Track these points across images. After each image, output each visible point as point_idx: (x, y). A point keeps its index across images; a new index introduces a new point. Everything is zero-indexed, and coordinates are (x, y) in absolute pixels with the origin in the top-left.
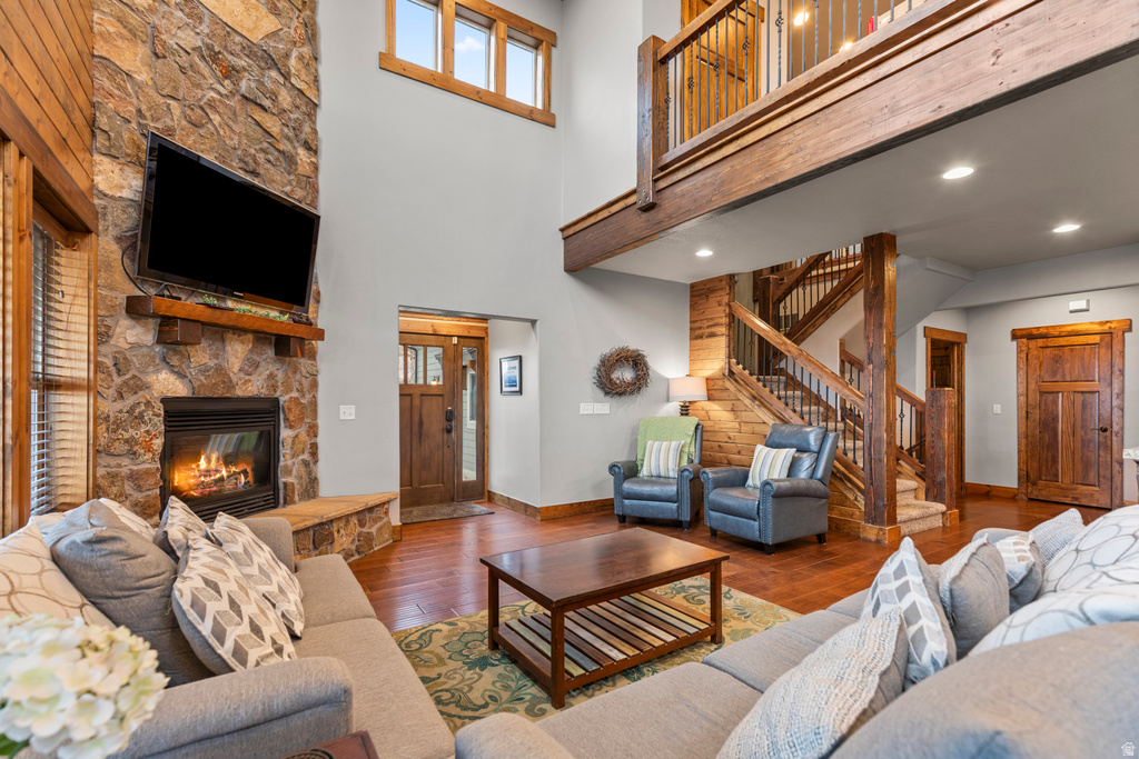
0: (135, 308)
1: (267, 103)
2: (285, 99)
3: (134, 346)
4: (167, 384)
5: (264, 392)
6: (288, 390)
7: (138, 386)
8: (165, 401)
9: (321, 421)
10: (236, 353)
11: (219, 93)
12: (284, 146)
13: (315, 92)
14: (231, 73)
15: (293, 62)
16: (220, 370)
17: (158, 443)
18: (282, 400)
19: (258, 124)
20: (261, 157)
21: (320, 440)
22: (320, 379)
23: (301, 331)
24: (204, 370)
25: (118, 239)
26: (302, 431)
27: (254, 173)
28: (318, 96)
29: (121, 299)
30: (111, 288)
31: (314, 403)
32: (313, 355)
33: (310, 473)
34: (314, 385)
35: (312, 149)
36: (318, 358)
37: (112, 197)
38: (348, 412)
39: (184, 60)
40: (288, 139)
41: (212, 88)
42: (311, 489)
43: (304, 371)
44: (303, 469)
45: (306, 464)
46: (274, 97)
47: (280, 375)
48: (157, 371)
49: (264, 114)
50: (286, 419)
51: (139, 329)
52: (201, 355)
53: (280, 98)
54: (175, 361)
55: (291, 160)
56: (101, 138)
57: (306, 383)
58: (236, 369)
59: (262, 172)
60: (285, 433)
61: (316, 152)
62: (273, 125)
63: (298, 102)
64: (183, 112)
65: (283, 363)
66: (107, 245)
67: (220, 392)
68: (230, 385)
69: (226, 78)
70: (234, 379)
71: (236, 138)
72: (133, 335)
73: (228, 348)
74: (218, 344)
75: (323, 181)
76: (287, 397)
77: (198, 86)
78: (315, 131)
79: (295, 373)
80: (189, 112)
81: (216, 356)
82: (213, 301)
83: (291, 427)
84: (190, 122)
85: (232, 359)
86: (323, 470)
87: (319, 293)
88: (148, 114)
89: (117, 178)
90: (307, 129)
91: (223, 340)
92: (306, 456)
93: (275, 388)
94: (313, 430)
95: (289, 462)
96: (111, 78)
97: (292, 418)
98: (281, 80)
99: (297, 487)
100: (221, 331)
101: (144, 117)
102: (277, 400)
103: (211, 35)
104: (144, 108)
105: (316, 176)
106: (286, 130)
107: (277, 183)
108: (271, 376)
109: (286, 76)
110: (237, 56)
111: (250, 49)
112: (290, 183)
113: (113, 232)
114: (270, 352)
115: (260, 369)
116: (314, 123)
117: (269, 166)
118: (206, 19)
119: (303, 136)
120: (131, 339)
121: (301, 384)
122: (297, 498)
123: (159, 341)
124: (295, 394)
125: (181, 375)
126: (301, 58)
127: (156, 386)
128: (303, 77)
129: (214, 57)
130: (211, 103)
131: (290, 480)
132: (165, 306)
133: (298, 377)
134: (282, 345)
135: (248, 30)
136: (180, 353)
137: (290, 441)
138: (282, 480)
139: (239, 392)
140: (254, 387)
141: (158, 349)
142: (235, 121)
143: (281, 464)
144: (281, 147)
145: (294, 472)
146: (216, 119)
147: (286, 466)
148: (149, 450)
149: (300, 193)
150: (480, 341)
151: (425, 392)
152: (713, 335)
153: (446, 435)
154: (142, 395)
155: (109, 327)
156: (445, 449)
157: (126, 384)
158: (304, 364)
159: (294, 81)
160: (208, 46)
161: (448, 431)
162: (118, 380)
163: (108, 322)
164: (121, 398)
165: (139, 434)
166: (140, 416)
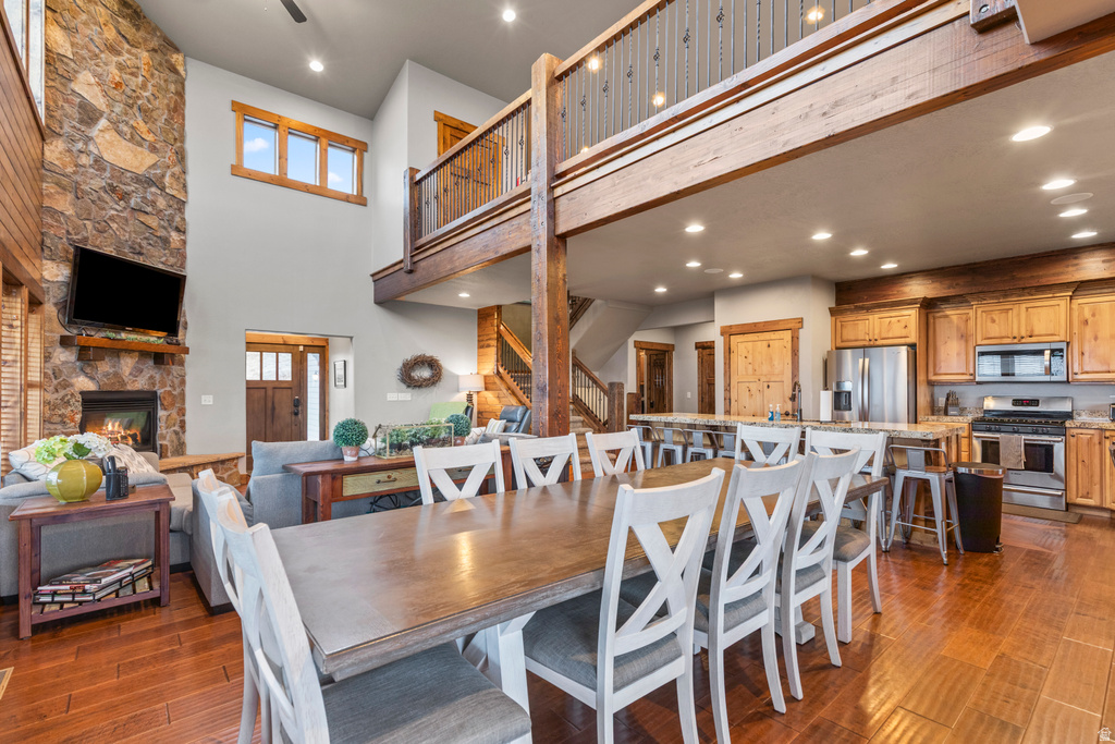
0: (65, 342)
1: (149, 209)
2: (161, 203)
3: (64, 363)
4: (84, 383)
5: (146, 388)
6: (164, 385)
7: (66, 385)
8: (82, 393)
9: (188, 406)
10: (127, 364)
11: (117, 210)
12: (162, 233)
13: (183, 195)
14: (124, 196)
15: (167, 180)
16: (116, 374)
17: (78, 417)
18: (159, 392)
19: (142, 223)
20: (144, 243)
21: (188, 418)
22: (187, 378)
23: (172, 349)
24: (106, 375)
25: (56, 304)
26: (174, 412)
27: (140, 254)
28: (186, 197)
29: (57, 337)
30: (52, 332)
31: (182, 395)
32: (182, 363)
33: (179, 439)
34: (183, 382)
35: (181, 231)
36: (186, 364)
37: (53, 282)
38: (207, 400)
39: (94, 196)
40: (164, 228)
41: (113, 208)
42: (180, 448)
43: (175, 374)
44: (174, 436)
45: (176, 433)
46: (153, 203)
47: (158, 377)
48: (77, 376)
49: (146, 216)
50: (162, 404)
51: (67, 353)
52: (105, 367)
53: (158, 204)
54: (88, 370)
55: (166, 241)
56: (46, 251)
57: (177, 381)
58: (127, 374)
59: (145, 251)
60: (161, 413)
61: (184, 232)
62: (153, 222)
63: (171, 202)
64: (94, 226)
65: (160, 369)
66: (50, 308)
67: (116, 388)
68: (123, 383)
69: (121, 200)
70: (126, 380)
71: (127, 234)
72: (64, 356)
73: (122, 361)
74: (116, 359)
75: (189, 250)
76: (162, 391)
77: (104, 209)
78: (184, 219)
79: (168, 375)
80: (97, 225)
81: (114, 366)
82: (112, 335)
83: (165, 409)
84: (99, 231)
85: (125, 368)
86: (190, 437)
87: (186, 323)
88: (73, 232)
89: (55, 271)
90: (177, 219)
91: (119, 357)
92: (177, 428)
93: (154, 385)
94: (182, 412)
95: (164, 432)
96: (52, 217)
97: (166, 403)
98: (159, 192)
99: (170, 447)
100: (117, 351)
101: (70, 234)
102: (156, 392)
103: (112, 177)
104: (70, 229)
105: (185, 248)
106: (162, 222)
107: (157, 260)
108: (151, 377)
109: (163, 189)
110: (129, 185)
111: (137, 179)
112: (165, 255)
113: (53, 300)
114: (151, 363)
115: (144, 373)
116: (183, 214)
117: (149, 247)
118: (108, 169)
119: (175, 224)
120: (63, 359)
121: (173, 382)
122: (169, 454)
123: (79, 359)
124: (168, 389)
125: (92, 378)
126: (173, 175)
127: (77, 385)
128: (174, 187)
129: (113, 189)
130: (112, 218)
131: (164, 443)
132: (83, 340)
133: (170, 377)
134: (159, 358)
135: (136, 168)
136: (89, 365)
137: (164, 418)
138: (159, 442)
139: (129, 388)
140: (140, 384)
141: (78, 363)
142: (127, 225)
143: (159, 432)
144: (159, 234)
145: (168, 438)
146: (114, 226)
147: (162, 434)
148: (73, 420)
149: (172, 260)
150: (322, 349)
151: (277, 386)
152: (488, 346)
153: (293, 417)
154: (69, 390)
155: (50, 353)
156: (294, 427)
157: (59, 383)
158: (175, 369)
159: (167, 191)
160: (109, 185)
161: (296, 414)
162: (55, 382)
163: (50, 350)
164: (57, 391)
165: (67, 411)
166: (68, 402)
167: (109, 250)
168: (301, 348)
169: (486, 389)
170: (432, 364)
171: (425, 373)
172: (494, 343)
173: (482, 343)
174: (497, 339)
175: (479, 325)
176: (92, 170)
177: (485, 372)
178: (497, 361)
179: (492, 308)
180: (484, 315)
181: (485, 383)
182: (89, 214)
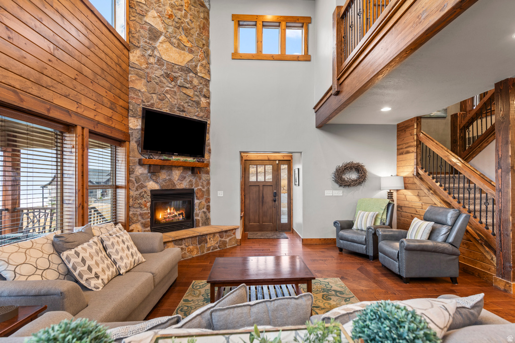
0: (141, 163)
1: (188, 86)
2: (196, 82)
3: (141, 174)
4: (152, 185)
5: (188, 187)
6: (197, 186)
7: (142, 186)
8: (152, 191)
9: (212, 197)
10: (176, 174)
11: (170, 87)
12: (196, 99)
13: (208, 76)
14: (174, 79)
15: (198, 68)
16: (170, 180)
17: (149, 204)
18: (195, 189)
19: (185, 94)
20: (186, 105)
21: (211, 204)
22: (211, 181)
23: (199, 165)
24: (165, 180)
25: (136, 142)
26: (203, 201)
27: (183, 111)
28: (210, 77)
29: (137, 160)
30: (134, 157)
31: (208, 191)
32: (208, 173)
33: (206, 216)
34: (209, 184)
35: (207, 97)
36: (210, 173)
37: (134, 129)
38: (221, 194)
39: (157, 80)
40: (197, 96)
41: (168, 85)
42: (207, 222)
43: (204, 179)
44: (203, 215)
45: (204, 213)
46: (191, 82)
47: (194, 181)
48: (149, 181)
49: (187, 90)
50: (196, 196)
51: (143, 169)
52: (163, 175)
53: (194, 82)
54: (154, 178)
55: (198, 103)
56: (131, 113)
57: (205, 183)
58: (177, 179)
59: (186, 110)
60: (196, 201)
61: (209, 98)
62: (190, 92)
63: (201, 81)
64: (157, 97)
65: (195, 176)
66: (133, 144)
67: (170, 187)
68: (174, 185)
69: (172, 81)
70: (176, 183)
71: (176, 101)
72: (140, 171)
73: (173, 173)
74: (170, 171)
75: (212, 108)
76: (196, 188)
77: (163, 87)
78: (208, 90)
79: (200, 179)
80: (159, 96)
81: (169, 175)
82: (167, 158)
83: (198, 199)
84: (160, 100)
85: (175, 176)
86: (213, 215)
87: (210, 150)
88: (145, 101)
89: (136, 123)
90: (205, 90)
91: (172, 170)
92: (205, 210)
93: (192, 185)
94: (208, 200)
95: (198, 212)
96: (134, 93)
97: (198, 196)
98: (194, 75)
99: (201, 221)
100: (171, 167)
101: (144, 102)
102: (193, 189)
103: (167, 69)
104: (144, 99)
105: (209, 107)
106: (196, 93)
107: (193, 114)
108: (190, 181)
109: (196, 74)
110: (177, 72)
111: (182, 69)
112: (198, 111)
113: (135, 140)
114: (190, 173)
115: (186, 179)
116: (208, 87)
117: (189, 107)
118: (165, 64)
119: (203, 93)
120: (140, 172)
121: (203, 183)
122: (200, 225)
123: (149, 172)
124: (200, 187)
125: (157, 183)
126: (202, 65)
127: (149, 186)
128: (203, 71)
129: (168, 75)
130: (167, 92)
131: (198, 218)
132: (147, 161)
133: (201, 181)
134: (194, 170)
135: (181, 62)
136: (156, 175)
137: (198, 204)
138: (195, 218)
139: (178, 187)
140: (184, 185)
141: (149, 174)
142: (176, 95)
143: (195, 212)
144: (194, 100)
145: (200, 216)
146: (168, 96)
147: (196, 213)
148: (146, 206)
149: (202, 114)
150: (289, 162)
151: (265, 184)
152: (408, 152)
153: (273, 202)
154: (145, 189)
155: (133, 169)
156: (273, 209)
157: (139, 186)
158: (204, 176)
159: (199, 74)
160: (165, 73)
161: (275, 201)
162: (136, 185)
163: (133, 167)
164: (137, 190)
165: (142, 201)
166: (143, 196)
167: (166, 110)
168: (277, 162)
169: (406, 188)
170: (358, 168)
171: (353, 176)
172: (414, 149)
173: (401, 151)
174: (417, 146)
175: (398, 137)
176: (156, 66)
177: (405, 174)
178: (417, 164)
179: (411, 120)
180: (402, 128)
181: (405, 183)
182: (155, 90)
